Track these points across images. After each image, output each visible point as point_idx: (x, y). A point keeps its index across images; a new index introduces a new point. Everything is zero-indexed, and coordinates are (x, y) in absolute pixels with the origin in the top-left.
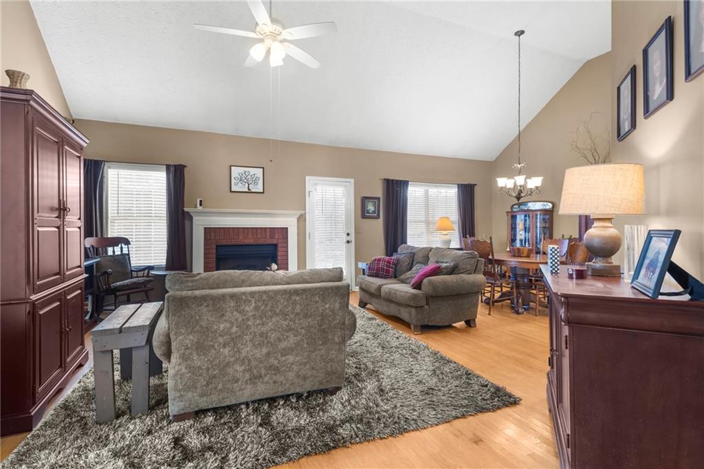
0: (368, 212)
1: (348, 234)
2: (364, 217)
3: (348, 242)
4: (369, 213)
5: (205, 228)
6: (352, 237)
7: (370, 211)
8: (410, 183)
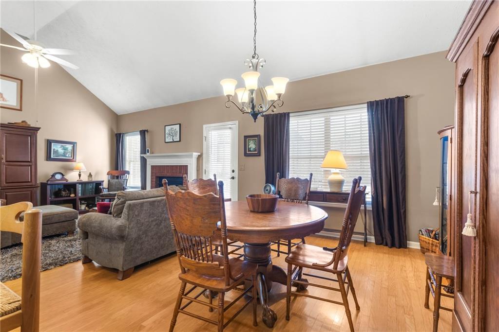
0: (249, 150)
1: (233, 171)
2: (246, 155)
3: (233, 178)
4: (251, 151)
5: (152, 166)
6: (236, 175)
7: (252, 149)
8: (291, 115)
